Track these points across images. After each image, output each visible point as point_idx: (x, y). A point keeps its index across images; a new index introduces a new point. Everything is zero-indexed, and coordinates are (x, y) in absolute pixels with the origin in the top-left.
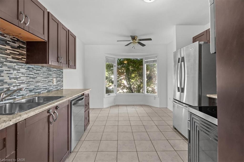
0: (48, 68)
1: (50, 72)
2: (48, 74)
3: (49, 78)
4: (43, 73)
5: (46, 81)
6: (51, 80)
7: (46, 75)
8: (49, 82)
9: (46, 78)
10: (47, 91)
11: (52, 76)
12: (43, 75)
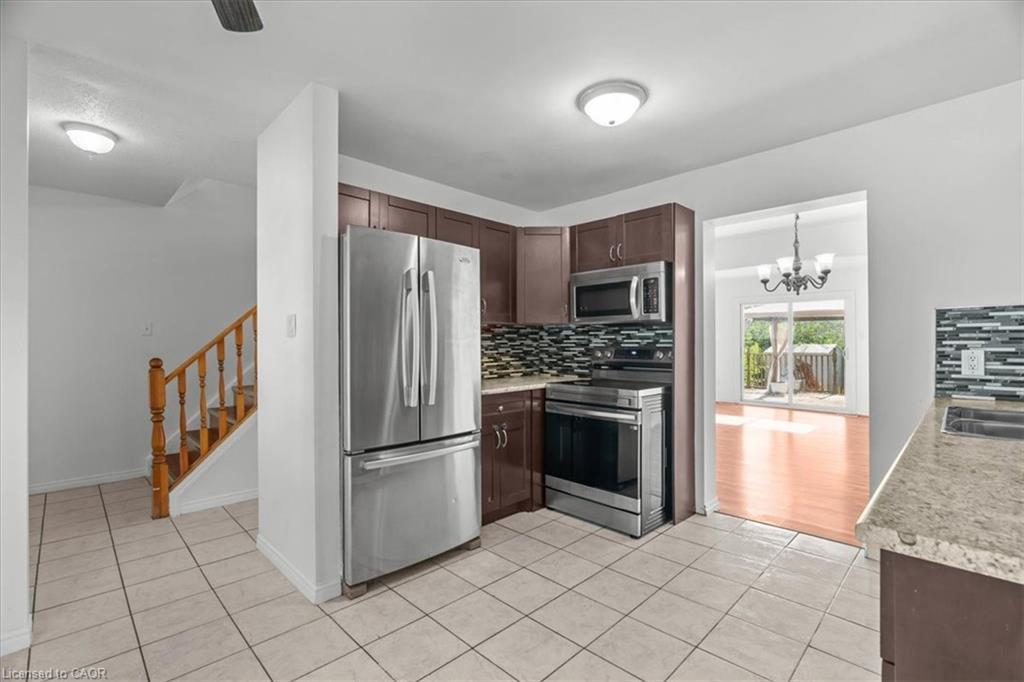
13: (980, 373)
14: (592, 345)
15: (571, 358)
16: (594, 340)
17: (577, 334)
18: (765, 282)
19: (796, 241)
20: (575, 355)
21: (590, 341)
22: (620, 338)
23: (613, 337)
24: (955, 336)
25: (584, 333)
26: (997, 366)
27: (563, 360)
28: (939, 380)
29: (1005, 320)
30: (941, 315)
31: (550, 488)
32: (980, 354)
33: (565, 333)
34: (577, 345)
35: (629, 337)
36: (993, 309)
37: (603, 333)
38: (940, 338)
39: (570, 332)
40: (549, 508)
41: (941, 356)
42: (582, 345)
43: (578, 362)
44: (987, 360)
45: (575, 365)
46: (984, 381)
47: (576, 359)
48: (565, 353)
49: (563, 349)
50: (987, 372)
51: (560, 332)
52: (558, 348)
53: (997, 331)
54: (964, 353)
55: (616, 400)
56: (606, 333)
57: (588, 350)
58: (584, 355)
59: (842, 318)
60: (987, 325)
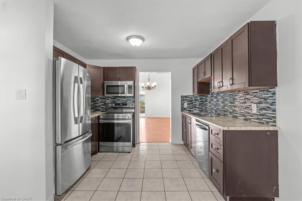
0: (245, 91)
1: (248, 96)
2: (245, 99)
3: (246, 103)
4: (240, 98)
5: (243, 106)
6: (249, 105)
7: (243, 100)
8: (246, 107)
9: (243, 103)
10: (243, 118)
11: (250, 101)
12: (240, 100)
13: (186, 107)
14: (106, 102)
15: (99, 106)
16: (107, 101)
17: (101, 99)
18: (143, 87)
19: (149, 79)
20: (101, 105)
21: (106, 101)
22: (116, 100)
23: (114, 100)
24: (183, 100)
25: (103, 99)
26: (189, 106)
27: (96, 107)
28: (181, 108)
29: (189, 98)
30: (182, 96)
31: (100, 146)
32: (186, 103)
33: (96, 98)
34: (101, 102)
35: (119, 100)
36: (188, 96)
37: (110, 99)
38: (182, 101)
39: (98, 98)
40: (101, 152)
41: (182, 104)
42: (103, 102)
43: (101, 107)
44: (187, 105)
45: (101, 108)
46: (187, 108)
47: (100, 106)
48: (96, 105)
49: (96, 104)
50: (188, 107)
51: (95, 98)
52: (94, 103)
53: (188, 100)
54: (185, 103)
55: (114, 117)
56: (111, 99)
57: (105, 104)
58: (104, 105)
59: (144, 96)
60: (187, 99)
